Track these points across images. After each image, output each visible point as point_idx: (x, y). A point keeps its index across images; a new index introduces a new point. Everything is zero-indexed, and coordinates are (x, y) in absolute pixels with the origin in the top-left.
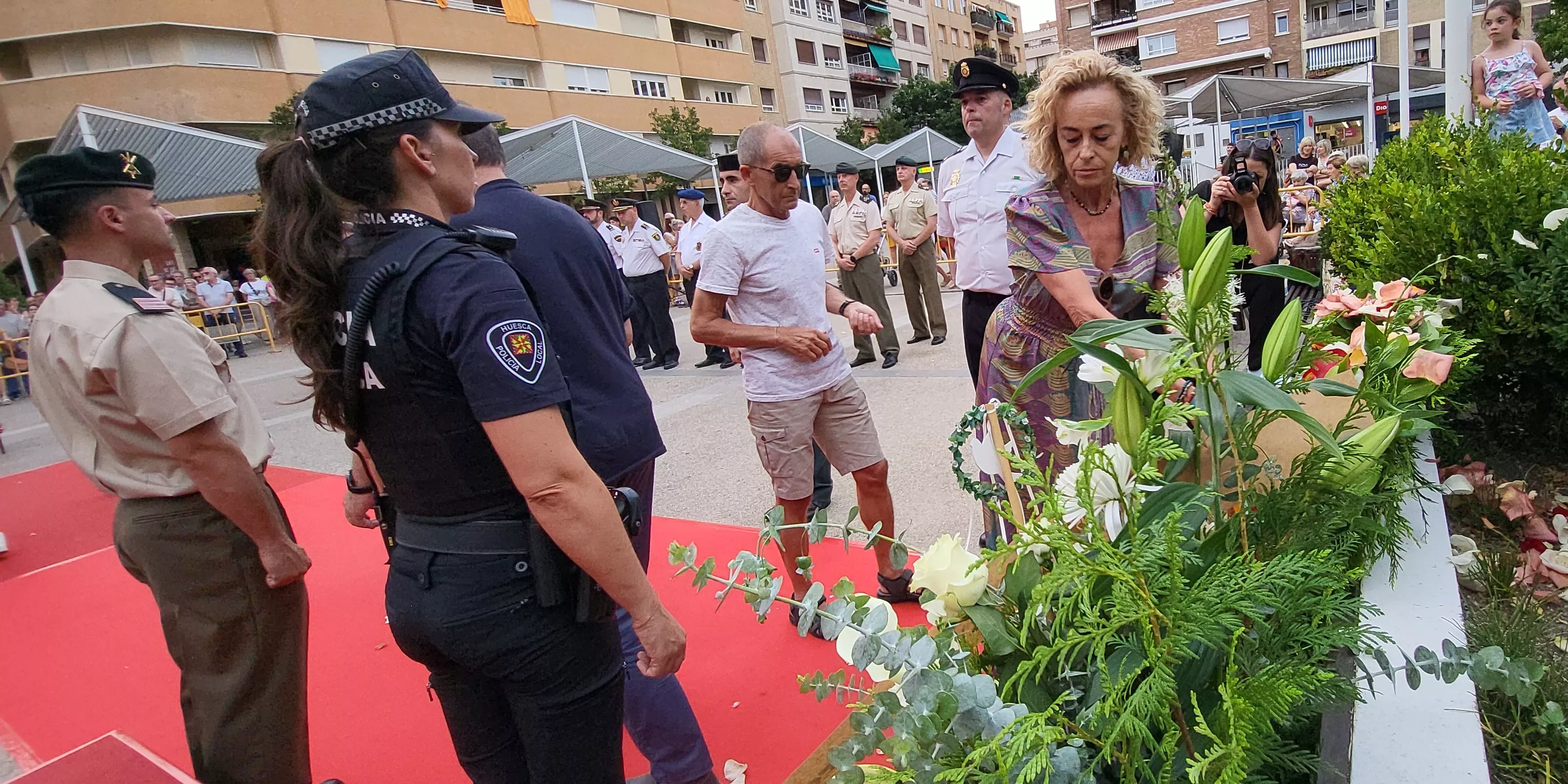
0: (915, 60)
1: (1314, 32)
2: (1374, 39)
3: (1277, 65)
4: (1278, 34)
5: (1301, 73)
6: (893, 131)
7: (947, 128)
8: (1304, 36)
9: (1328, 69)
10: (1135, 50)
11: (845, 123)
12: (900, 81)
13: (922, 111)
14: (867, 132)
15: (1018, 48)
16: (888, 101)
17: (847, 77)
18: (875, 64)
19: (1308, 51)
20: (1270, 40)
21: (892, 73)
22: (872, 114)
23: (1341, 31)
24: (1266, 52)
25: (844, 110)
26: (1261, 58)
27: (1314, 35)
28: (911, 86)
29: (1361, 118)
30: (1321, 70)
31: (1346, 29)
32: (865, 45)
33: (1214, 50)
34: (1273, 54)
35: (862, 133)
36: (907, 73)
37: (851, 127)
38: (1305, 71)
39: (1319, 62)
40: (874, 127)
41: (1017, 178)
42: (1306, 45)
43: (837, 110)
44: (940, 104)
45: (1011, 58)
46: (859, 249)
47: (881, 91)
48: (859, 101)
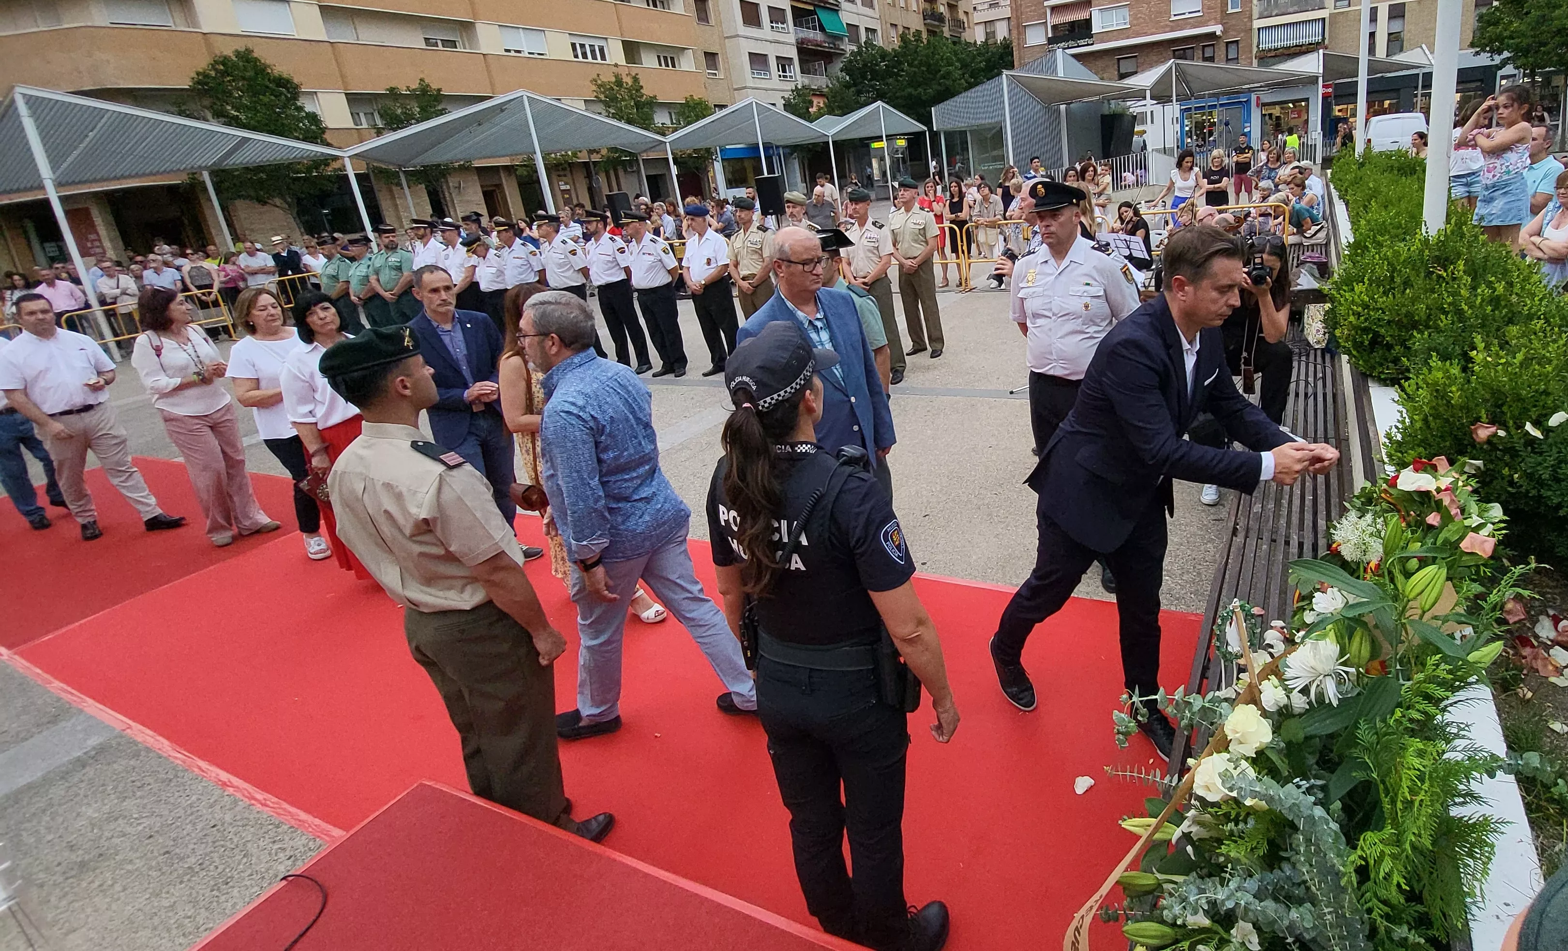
0: (863, 24)
1: (1266, 10)
2: (1324, 19)
3: (1227, 43)
4: (1230, 11)
5: (1251, 52)
6: (843, 99)
7: (897, 98)
8: (1255, 15)
9: (1276, 49)
10: (1088, 23)
11: (793, 91)
12: (849, 48)
13: (870, 81)
14: (815, 101)
15: (966, 13)
16: (837, 66)
17: (793, 41)
18: (822, 29)
19: (1259, 29)
20: (1222, 19)
21: (839, 38)
22: (820, 81)
23: (1291, 10)
24: (1218, 29)
25: (791, 77)
26: (1212, 36)
27: (1266, 13)
28: (859, 53)
29: (1307, 100)
30: (1270, 50)
31: (1296, 8)
32: (812, 8)
33: (1167, 26)
34: (1224, 32)
35: (811, 102)
36: (855, 39)
37: (799, 95)
38: (1255, 50)
39: (1269, 42)
40: (822, 95)
41: (1088, 284)
42: (1257, 24)
43: (785, 77)
44: (888, 73)
45: (959, 25)
46: (872, 274)
47: (828, 57)
48: (805, 67)
